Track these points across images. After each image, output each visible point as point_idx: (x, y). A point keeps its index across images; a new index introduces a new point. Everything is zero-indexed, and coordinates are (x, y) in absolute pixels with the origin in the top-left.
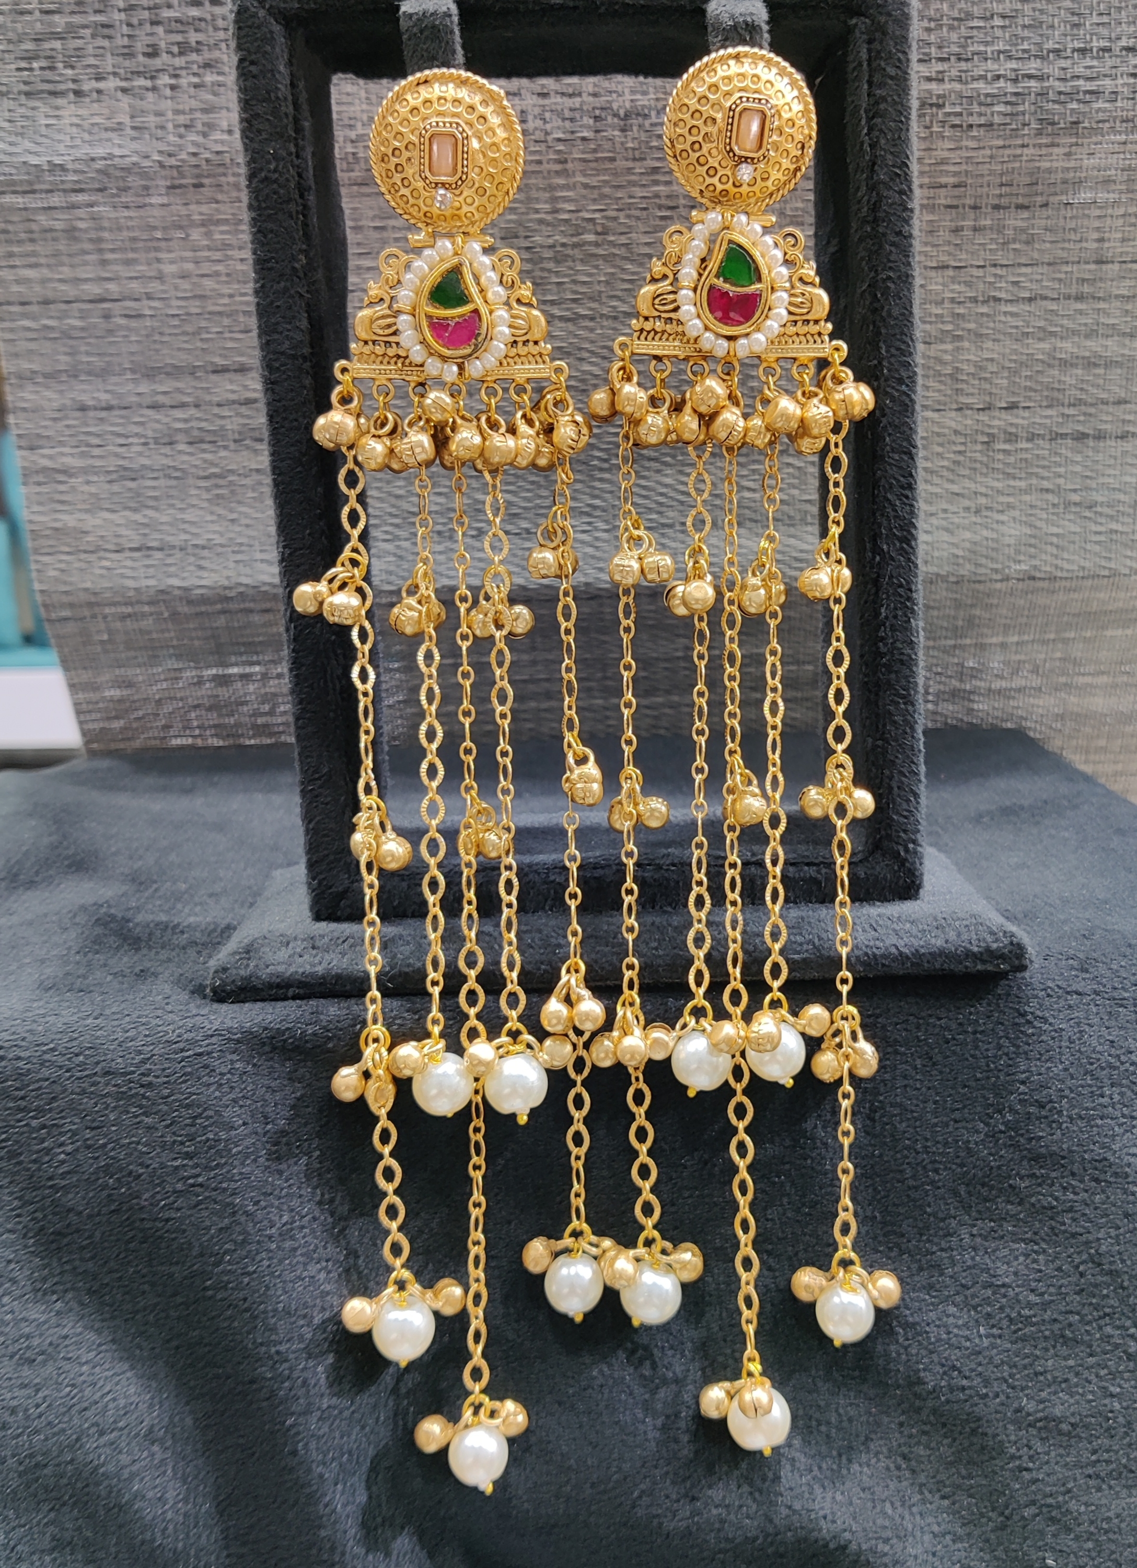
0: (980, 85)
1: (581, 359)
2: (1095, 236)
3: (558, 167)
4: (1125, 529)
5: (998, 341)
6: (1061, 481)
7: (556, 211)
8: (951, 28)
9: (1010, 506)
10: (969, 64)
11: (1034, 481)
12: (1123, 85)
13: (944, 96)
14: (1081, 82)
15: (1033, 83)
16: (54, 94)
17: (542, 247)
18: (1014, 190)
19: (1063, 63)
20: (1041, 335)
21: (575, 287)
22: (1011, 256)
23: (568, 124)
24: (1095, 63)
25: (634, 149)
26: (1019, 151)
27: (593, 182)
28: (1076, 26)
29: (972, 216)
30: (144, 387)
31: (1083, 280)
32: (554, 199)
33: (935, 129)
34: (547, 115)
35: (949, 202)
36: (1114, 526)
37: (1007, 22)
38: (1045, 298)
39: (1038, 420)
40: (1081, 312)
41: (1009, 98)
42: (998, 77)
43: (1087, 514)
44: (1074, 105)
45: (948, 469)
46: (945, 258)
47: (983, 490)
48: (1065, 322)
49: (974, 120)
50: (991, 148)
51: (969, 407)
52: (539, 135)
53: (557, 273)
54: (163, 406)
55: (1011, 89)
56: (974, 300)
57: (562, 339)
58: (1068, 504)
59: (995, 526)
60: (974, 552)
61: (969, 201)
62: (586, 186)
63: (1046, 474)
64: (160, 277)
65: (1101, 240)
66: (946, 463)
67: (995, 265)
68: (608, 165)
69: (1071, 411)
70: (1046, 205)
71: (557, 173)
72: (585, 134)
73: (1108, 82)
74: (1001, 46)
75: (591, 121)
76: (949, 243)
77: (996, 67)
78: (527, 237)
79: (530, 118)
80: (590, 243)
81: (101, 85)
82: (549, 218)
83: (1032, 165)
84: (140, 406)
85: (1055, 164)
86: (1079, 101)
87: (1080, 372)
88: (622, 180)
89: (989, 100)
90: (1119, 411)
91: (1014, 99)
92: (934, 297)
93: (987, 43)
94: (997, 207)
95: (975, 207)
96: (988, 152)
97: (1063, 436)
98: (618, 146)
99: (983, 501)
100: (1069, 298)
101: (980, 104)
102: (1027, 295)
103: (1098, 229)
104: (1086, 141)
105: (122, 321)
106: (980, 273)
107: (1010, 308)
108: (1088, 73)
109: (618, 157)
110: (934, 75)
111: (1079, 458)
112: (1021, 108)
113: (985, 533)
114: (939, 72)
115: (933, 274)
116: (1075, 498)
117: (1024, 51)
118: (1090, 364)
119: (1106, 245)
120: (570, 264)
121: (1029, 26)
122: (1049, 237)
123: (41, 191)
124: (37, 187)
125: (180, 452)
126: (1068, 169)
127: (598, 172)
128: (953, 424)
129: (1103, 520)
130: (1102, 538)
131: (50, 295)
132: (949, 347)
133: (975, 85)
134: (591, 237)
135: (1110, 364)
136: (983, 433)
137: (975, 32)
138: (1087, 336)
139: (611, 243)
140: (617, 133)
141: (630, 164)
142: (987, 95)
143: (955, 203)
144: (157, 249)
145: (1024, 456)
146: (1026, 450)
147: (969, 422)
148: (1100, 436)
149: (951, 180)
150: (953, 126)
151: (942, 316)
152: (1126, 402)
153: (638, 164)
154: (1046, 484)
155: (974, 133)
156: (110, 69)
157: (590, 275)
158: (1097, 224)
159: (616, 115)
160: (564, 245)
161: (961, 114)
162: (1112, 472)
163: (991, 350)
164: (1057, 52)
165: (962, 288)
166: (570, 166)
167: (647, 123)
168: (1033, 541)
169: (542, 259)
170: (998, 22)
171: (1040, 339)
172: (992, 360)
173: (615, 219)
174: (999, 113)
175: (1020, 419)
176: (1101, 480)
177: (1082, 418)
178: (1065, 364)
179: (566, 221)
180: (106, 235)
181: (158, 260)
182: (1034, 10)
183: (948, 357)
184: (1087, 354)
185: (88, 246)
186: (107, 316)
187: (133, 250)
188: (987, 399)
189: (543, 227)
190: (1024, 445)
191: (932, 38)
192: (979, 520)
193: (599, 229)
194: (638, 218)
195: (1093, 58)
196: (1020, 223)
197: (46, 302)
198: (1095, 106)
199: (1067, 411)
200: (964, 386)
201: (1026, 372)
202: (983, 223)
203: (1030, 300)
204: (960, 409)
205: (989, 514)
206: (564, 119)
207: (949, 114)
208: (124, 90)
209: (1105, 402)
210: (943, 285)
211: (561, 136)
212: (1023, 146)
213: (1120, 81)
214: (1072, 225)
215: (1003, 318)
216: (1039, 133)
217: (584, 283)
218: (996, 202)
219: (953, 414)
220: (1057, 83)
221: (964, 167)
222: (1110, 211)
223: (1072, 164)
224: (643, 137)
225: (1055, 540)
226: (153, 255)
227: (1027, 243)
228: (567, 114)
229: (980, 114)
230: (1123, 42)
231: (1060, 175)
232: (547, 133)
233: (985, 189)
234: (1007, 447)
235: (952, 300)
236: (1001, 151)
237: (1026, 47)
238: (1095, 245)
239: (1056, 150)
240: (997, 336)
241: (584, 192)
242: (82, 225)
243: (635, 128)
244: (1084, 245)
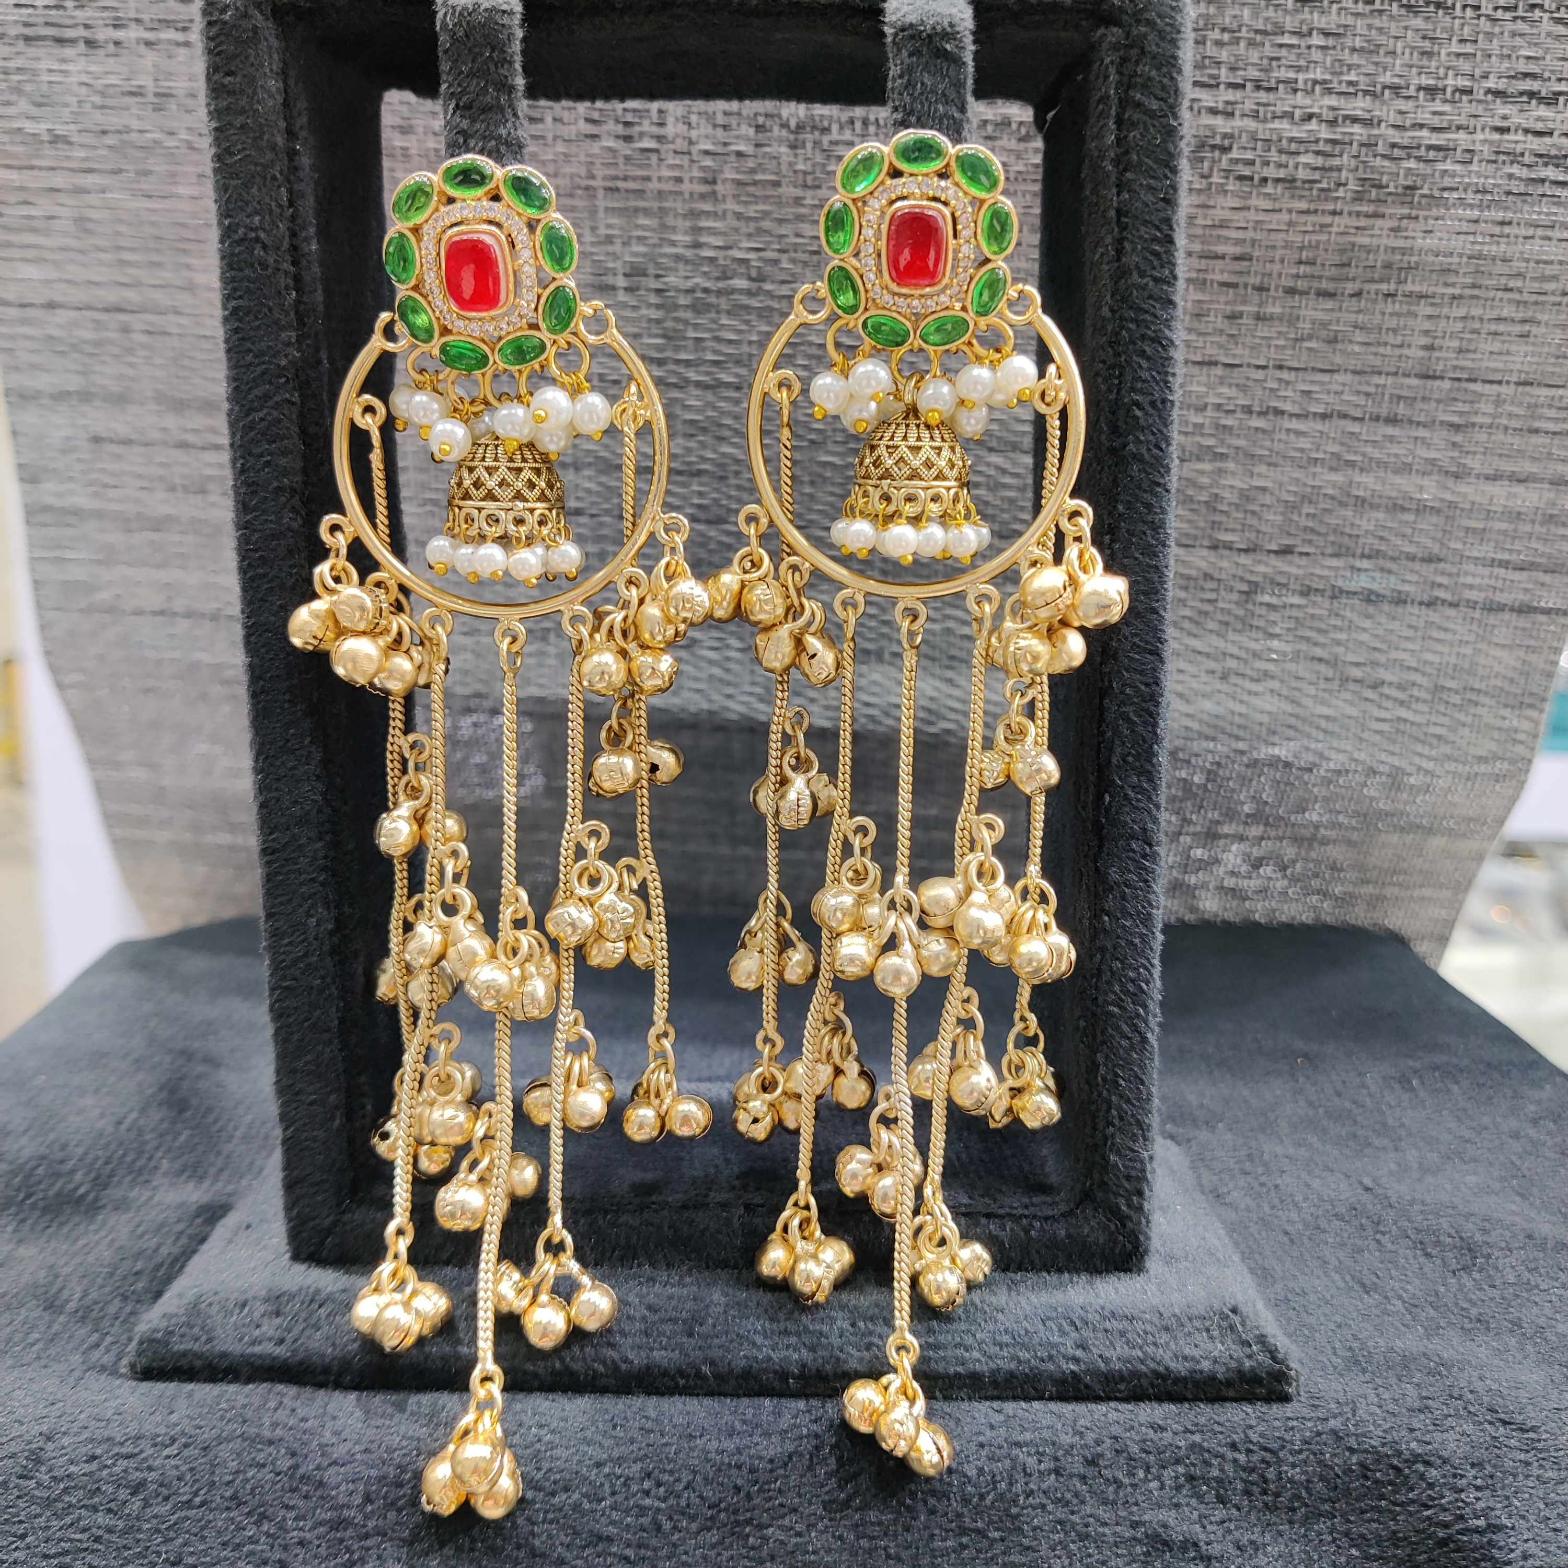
0: (1284, 125)
1: (721, 439)
2: (1424, 341)
3: (704, 189)
4: (1418, 719)
5: (1276, 465)
6: (1340, 650)
7: (698, 245)
8: (1251, 43)
9: (1267, 674)
10: (1271, 97)
11: (1303, 646)
12: (1485, 141)
13: (1232, 136)
14: (1425, 133)
15: (1357, 129)
16: (60, 41)
17: (678, 290)
18: (1317, 270)
19: (1402, 105)
20: (1334, 464)
21: (719, 347)
22: (1304, 357)
23: (719, 132)
24: (1447, 108)
25: (805, 173)
26: (1328, 219)
27: (751, 211)
28: (1429, 54)
29: (1256, 299)
30: (171, 421)
31: (1399, 398)
32: (696, 230)
33: (1215, 179)
34: (694, 118)
35: (1226, 278)
36: (1403, 713)
37: (1331, 42)
38: (1344, 416)
39: (1319, 572)
40: (1391, 439)
41: (1321, 146)
42: (1310, 117)
43: (1369, 694)
44: (1412, 164)
45: (1190, 619)
46: (1214, 352)
47: (1235, 651)
48: (1368, 449)
49: (1271, 172)
50: (1290, 211)
51: (1229, 546)
52: (681, 145)
53: (696, 327)
54: (193, 446)
55: (1325, 133)
56: (1248, 410)
57: (698, 411)
58: (1345, 680)
59: (1246, 698)
60: (1215, 727)
61: (1254, 280)
62: (739, 216)
63: (1322, 640)
64: (190, 288)
65: (1430, 348)
66: (1188, 612)
67: (1280, 367)
68: (770, 192)
69: (1365, 564)
70: (1358, 294)
71: (703, 197)
72: (742, 148)
73: (1461, 135)
74: (1318, 74)
75: (751, 131)
76: (1221, 332)
77: (1308, 102)
78: (658, 276)
79: (670, 120)
80: (741, 291)
81: (120, 34)
82: (689, 253)
83: (1341, 239)
84: (165, 444)
85: (1375, 241)
86: (1419, 159)
87: (1381, 515)
88: (790, 212)
89: (1293, 147)
90: (1427, 570)
91: (1328, 148)
92: (1194, 400)
93: (1299, 69)
94: (1291, 291)
95: (1260, 289)
96: (1285, 217)
97: (1351, 594)
98: (784, 168)
99: (1232, 664)
100: (1378, 419)
101: (1280, 151)
102: (1320, 409)
103: (1426, 333)
104: (1422, 213)
105: (144, 339)
106: (1260, 375)
107: (1295, 424)
108: (1436, 121)
109: (784, 181)
110: (1221, 106)
111: (1367, 624)
112: (1336, 162)
113: (1231, 705)
114: (1227, 103)
115: (1196, 370)
116: (1357, 673)
117: (1350, 83)
118: (1396, 508)
119: (1436, 354)
120: (713, 315)
121: (1361, 50)
122: (1359, 336)
123: (40, 168)
124: (35, 162)
125: (213, 504)
126: (1394, 249)
127: (756, 199)
128: (1203, 564)
129: (1389, 704)
130: (1385, 727)
131: (59, 298)
132: (1207, 466)
133: (1276, 125)
134: (741, 283)
135: (1422, 509)
136: (1242, 579)
137: (1284, 52)
138: (1396, 472)
139: (769, 293)
140: (784, 150)
141: (799, 192)
142: (1291, 140)
143: (1233, 279)
144: (185, 251)
145: (1295, 613)
146: (1299, 606)
147: (1225, 564)
148: (1400, 600)
149: (1231, 250)
150: (1241, 178)
151: (1202, 426)
152: (1440, 560)
153: (809, 193)
154: (1319, 652)
155: (1269, 189)
156: (132, 15)
157: (740, 332)
158: (1427, 325)
159: (785, 125)
160: (706, 290)
161: (1251, 163)
162: (1409, 646)
163: (1264, 476)
164: (1395, 88)
165: (1233, 392)
166: (719, 188)
167: (826, 140)
168: (1292, 721)
169: (676, 307)
170: (1317, 40)
171: (1331, 469)
172: (1264, 489)
173: (776, 262)
174: (1306, 165)
175: (1292, 567)
176: (1394, 655)
177: (1378, 575)
178: (1361, 503)
179: (712, 260)
180: (123, 229)
181: (188, 267)
182: (1370, 27)
183: (1205, 480)
184: (1394, 494)
185: (103, 243)
186: (126, 329)
187: (157, 251)
188: (1253, 536)
189: (681, 266)
190: (1297, 600)
191: (1224, 55)
192: (1224, 687)
193: (754, 273)
194: (805, 264)
195: (1445, 101)
196: (1320, 315)
197: (51, 306)
198: (1441, 166)
199: (1358, 564)
200: (1223, 518)
201: (1307, 509)
202: (1269, 310)
203: (1324, 416)
204: (1214, 547)
205: (1239, 681)
206: (715, 126)
207: (1236, 161)
208: (149, 44)
209: (1412, 558)
210: (1209, 386)
211: (709, 147)
212: (1334, 213)
213: (1479, 136)
214: (1393, 323)
215: (1284, 437)
216: (1359, 197)
217: (730, 342)
218: (1291, 283)
219: (1205, 552)
220: (1391, 132)
221: (1250, 234)
222: (1445, 311)
223: (1400, 243)
224: (819, 159)
225: (1323, 723)
226: (184, 259)
227: (1329, 342)
228: (720, 119)
229: (1280, 166)
230: (1491, 84)
231: (1382, 257)
232: (691, 143)
233: (1276, 267)
234: (1274, 601)
235: (1218, 407)
236: (1303, 219)
237: (1352, 77)
238: (1421, 353)
239: (1379, 222)
240: (1274, 459)
241: (735, 223)
242: (93, 214)
243: (809, 145)
244: (1406, 351)
